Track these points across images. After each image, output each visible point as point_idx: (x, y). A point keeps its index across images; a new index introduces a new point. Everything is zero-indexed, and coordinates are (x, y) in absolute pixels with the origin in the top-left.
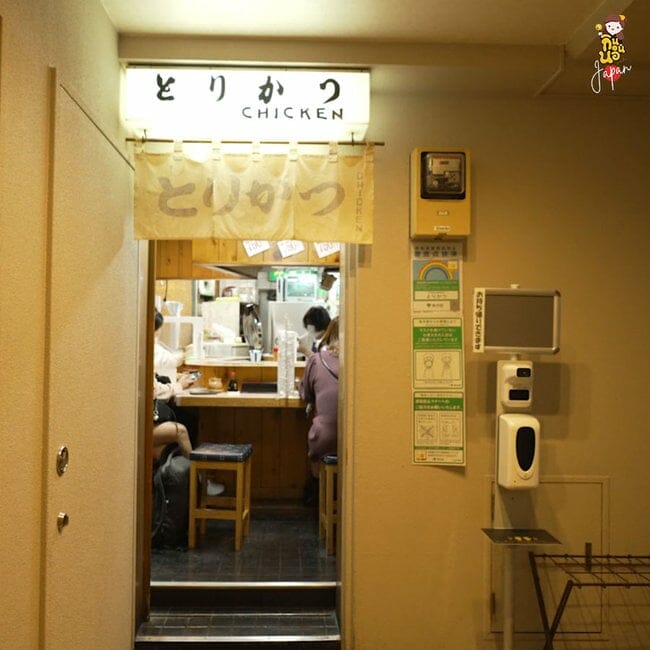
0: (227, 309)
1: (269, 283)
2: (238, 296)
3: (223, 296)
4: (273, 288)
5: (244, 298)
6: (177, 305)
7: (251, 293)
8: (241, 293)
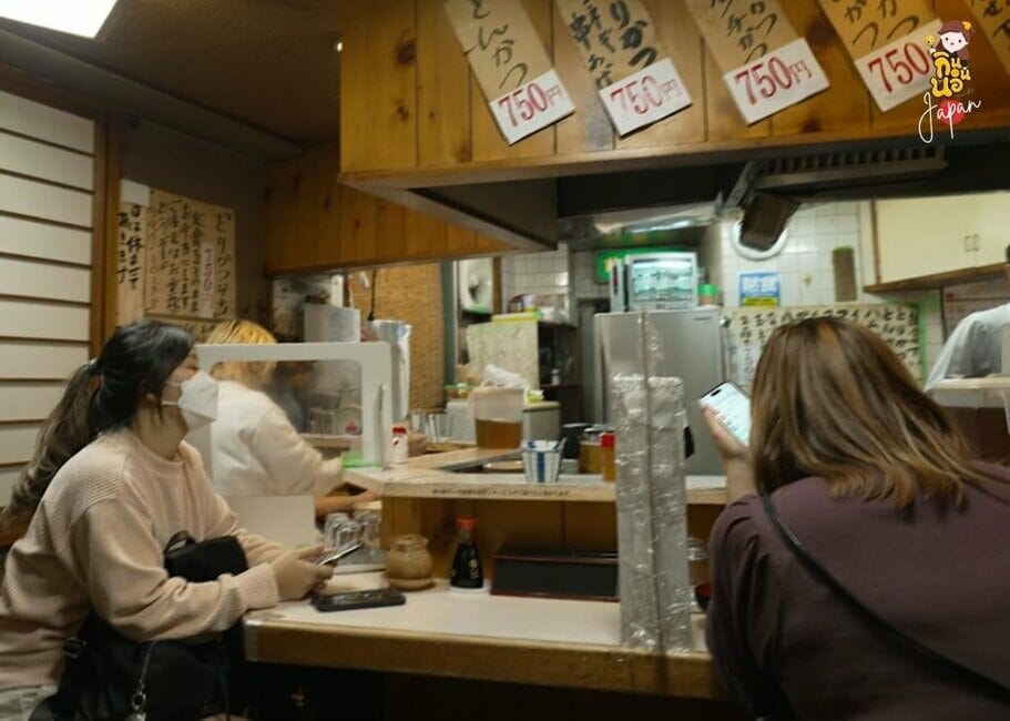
0: (514, 336)
1: (596, 287)
2: (535, 310)
3: (509, 311)
4: (604, 295)
5: (548, 314)
6: (395, 328)
7: (562, 306)
8: (542, 304)
